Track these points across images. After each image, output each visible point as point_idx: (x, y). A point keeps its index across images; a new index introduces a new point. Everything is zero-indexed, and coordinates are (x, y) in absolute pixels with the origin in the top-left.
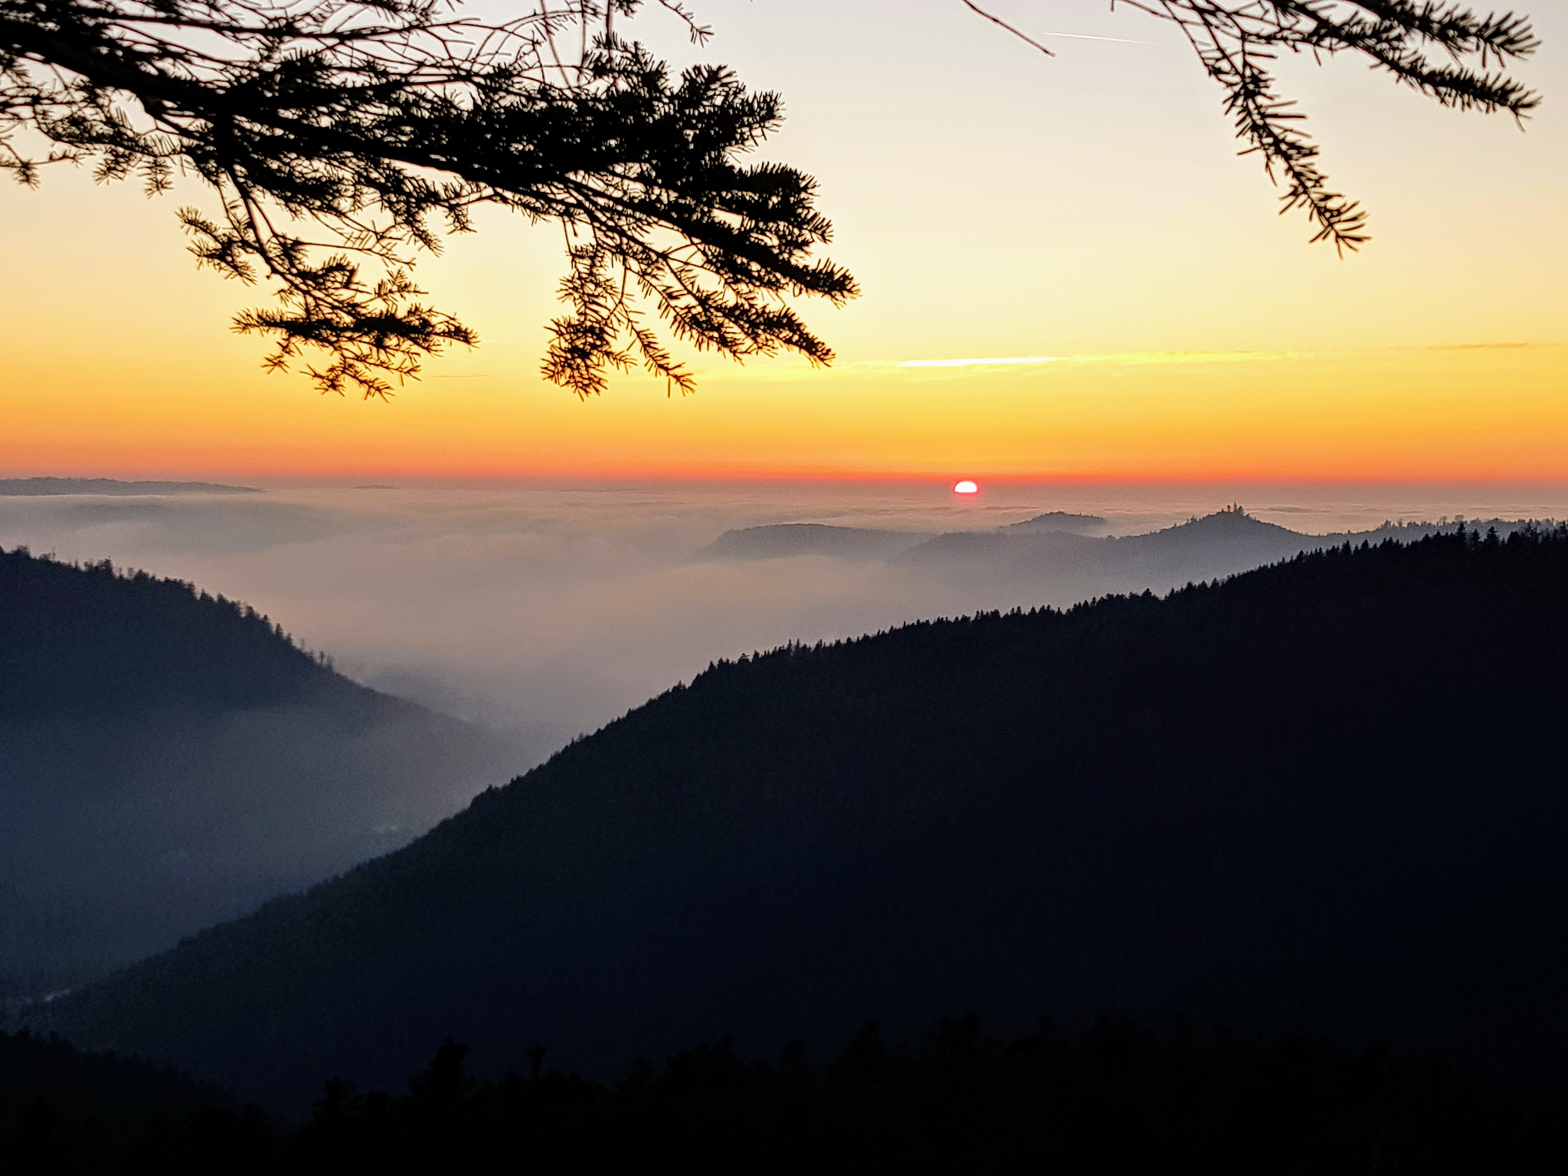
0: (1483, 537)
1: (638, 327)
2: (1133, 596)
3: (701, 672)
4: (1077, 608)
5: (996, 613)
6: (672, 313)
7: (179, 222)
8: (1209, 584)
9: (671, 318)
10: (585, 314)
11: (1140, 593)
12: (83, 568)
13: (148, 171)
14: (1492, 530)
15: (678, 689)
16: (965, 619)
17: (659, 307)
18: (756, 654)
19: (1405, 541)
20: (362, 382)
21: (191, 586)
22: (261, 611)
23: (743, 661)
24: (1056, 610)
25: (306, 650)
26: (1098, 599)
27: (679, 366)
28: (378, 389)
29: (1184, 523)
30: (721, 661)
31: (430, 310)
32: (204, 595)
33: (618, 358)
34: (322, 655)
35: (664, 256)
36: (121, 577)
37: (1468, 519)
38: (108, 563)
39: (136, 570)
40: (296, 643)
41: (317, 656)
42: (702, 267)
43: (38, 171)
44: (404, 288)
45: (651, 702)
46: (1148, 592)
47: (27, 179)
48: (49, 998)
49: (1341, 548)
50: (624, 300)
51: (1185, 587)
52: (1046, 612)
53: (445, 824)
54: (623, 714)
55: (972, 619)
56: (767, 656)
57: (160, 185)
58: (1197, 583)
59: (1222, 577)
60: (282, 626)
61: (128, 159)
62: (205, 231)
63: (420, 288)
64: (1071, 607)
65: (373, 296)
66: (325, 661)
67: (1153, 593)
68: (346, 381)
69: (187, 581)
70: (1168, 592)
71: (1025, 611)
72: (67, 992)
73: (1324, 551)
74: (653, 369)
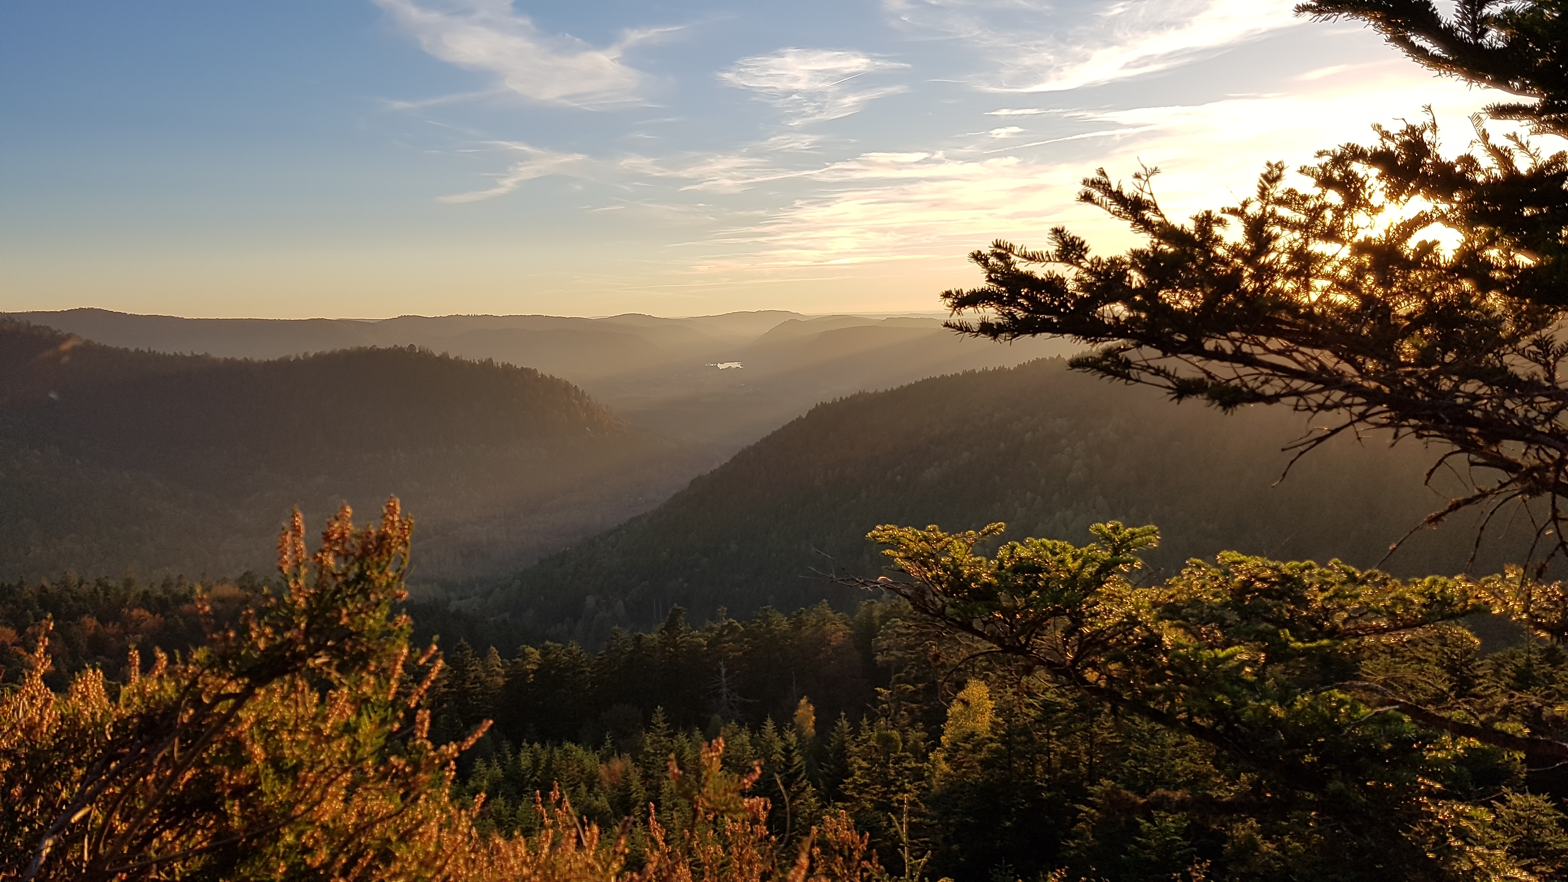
15: (799, 419)
16: (957, 375)
18: (841, 398)
21: (536, 370)
23: (834, 402)
25: (599, 402)
30: (822, 402)
32: (542, 375)
34: (607, 406)
38: (491, 359)
40: (593, 400)
41: (604, 406)
45: (784, 427)
53: (676, 496)
54: (769, 433)
56: (847, 398)
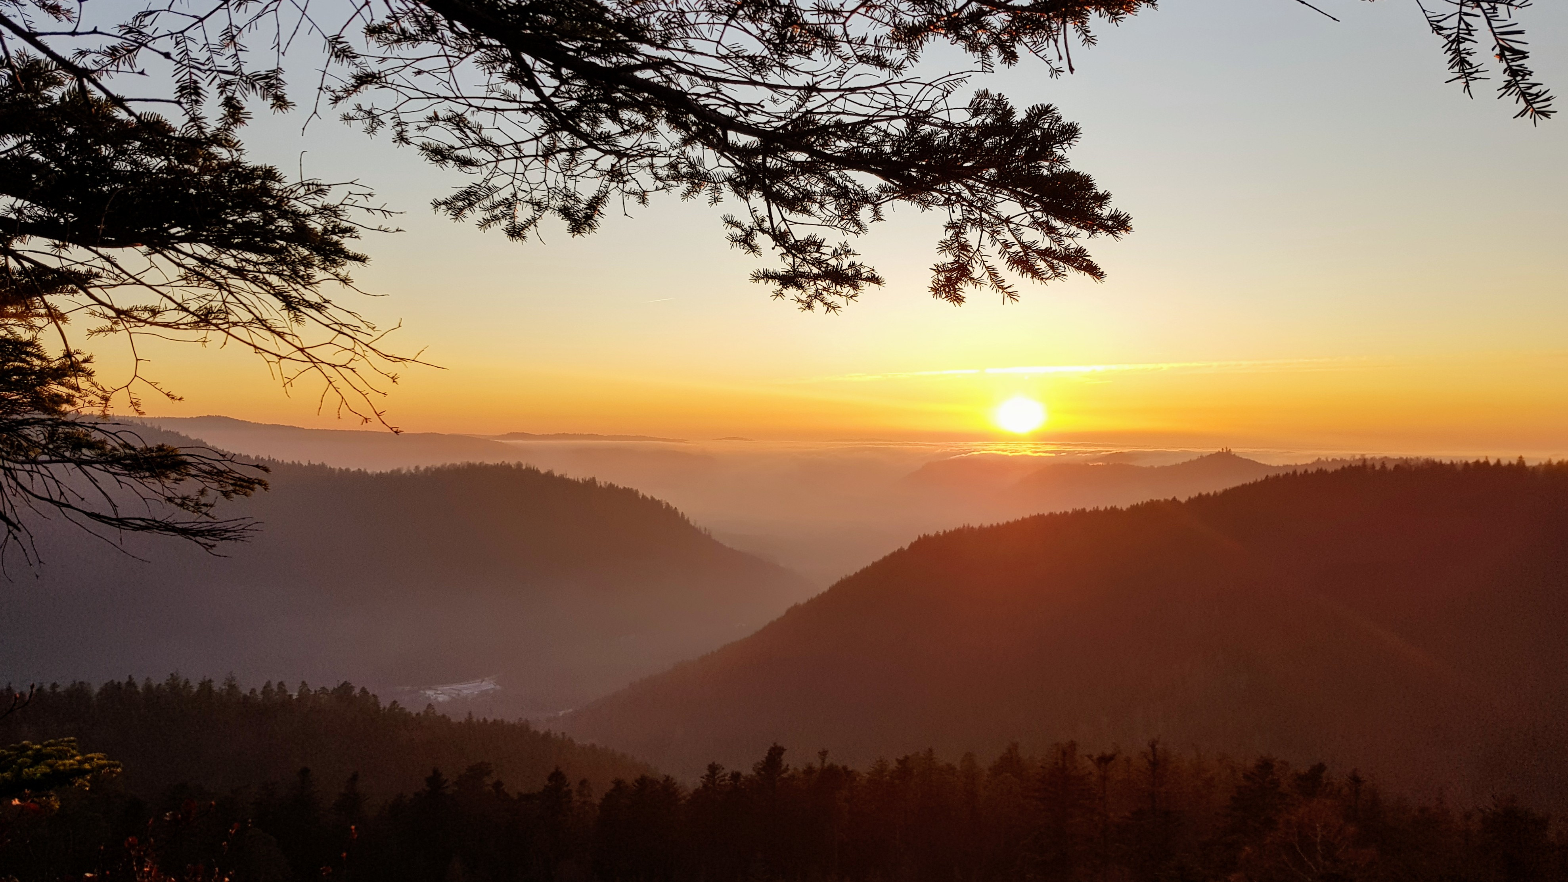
0: (1378, 467)
1: (987, 264)
2: (1166, 500)
3: (914, 541)
4: (1132, 507)
5: (1084, 510)
6: (1007, 256)
7: (722, 222)
8: (1212, 494)
9: (1006, 260)
10: (959, 256)
11: (1170, 498)
12: (581, 481)
13: (710, 192)
14: (1383, 463)
15: (901, 551)
17: (999, 253)
18: (945, 532)
19: (1330, 470)
20: (825, 304)
21: (637, 491)
22: (673, 505)
23: (937, 535)
24: (1120, 508)
25: (697, 526)
26: (1145, 502)
27: (1010, 287)
28: (834, 308)
29: (1196, 458)
30: (924, 535)
31: (861, 265)
32: (643, 496)
33: (976, 282)
34: (705, 529)
35: (1007, 221)
36: (601, 486)
37: (1368, 457)
38: (594, 478)
39: (609, 483)
40: (692, 523)
41: (703, 530)
42: (1028, 226)
43: (649, 196)
44: (848, 252)
45: (885, 558)
46: (1174, 499)
47: (643, 202)
48: (561, 713)
49: (1291, 473)
50: (980, 249)
51: (1197, 495)
52: (1114, 509)
53: (772, 624)
54: (869, 564)
55: (1070, 512)
56: (951, 532)
57: (716, 200)
58: (1204, 493)
59: (1220, 490)
60: (685, 513)
61: (699, 185)
62: (737, 226)
63: (857, 252)
64: (1129, 506)
65: (830, 257)
66: (707, 533)
67: (1178, 498)
68: (817, 304)
69: (635, 488)
70: (1187, 498)
71: (1102, 508)
72: (571, 710)
73: (1281, 475)
74: (995, 289)
